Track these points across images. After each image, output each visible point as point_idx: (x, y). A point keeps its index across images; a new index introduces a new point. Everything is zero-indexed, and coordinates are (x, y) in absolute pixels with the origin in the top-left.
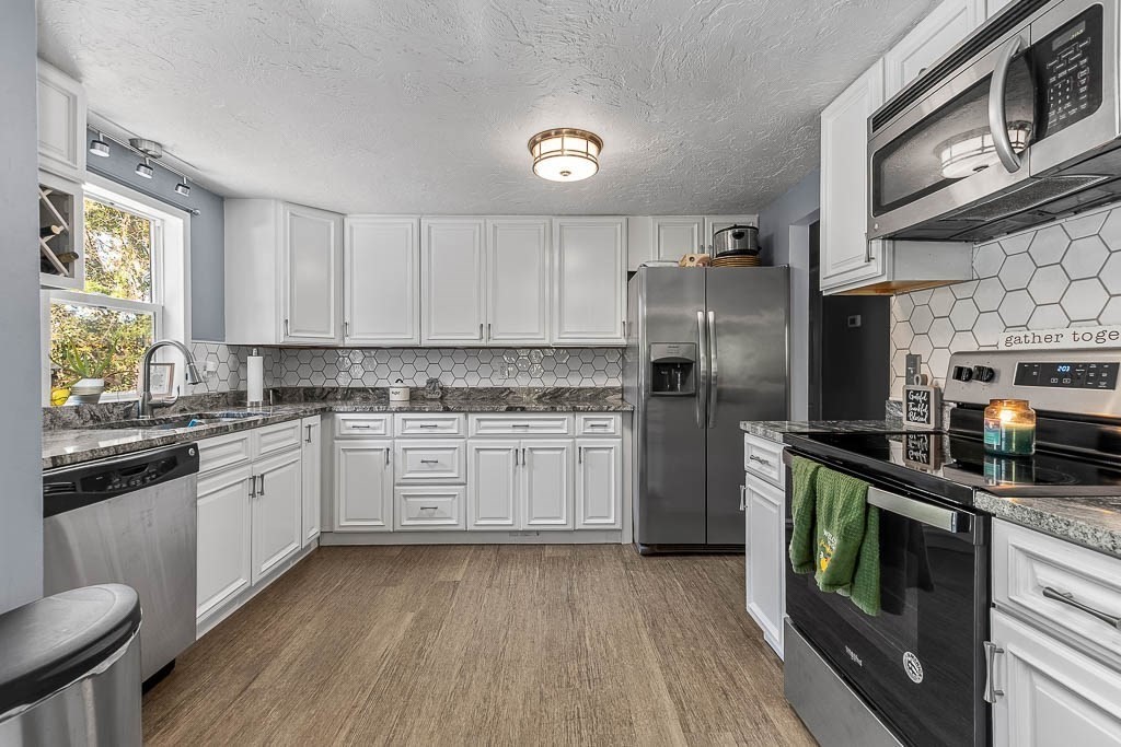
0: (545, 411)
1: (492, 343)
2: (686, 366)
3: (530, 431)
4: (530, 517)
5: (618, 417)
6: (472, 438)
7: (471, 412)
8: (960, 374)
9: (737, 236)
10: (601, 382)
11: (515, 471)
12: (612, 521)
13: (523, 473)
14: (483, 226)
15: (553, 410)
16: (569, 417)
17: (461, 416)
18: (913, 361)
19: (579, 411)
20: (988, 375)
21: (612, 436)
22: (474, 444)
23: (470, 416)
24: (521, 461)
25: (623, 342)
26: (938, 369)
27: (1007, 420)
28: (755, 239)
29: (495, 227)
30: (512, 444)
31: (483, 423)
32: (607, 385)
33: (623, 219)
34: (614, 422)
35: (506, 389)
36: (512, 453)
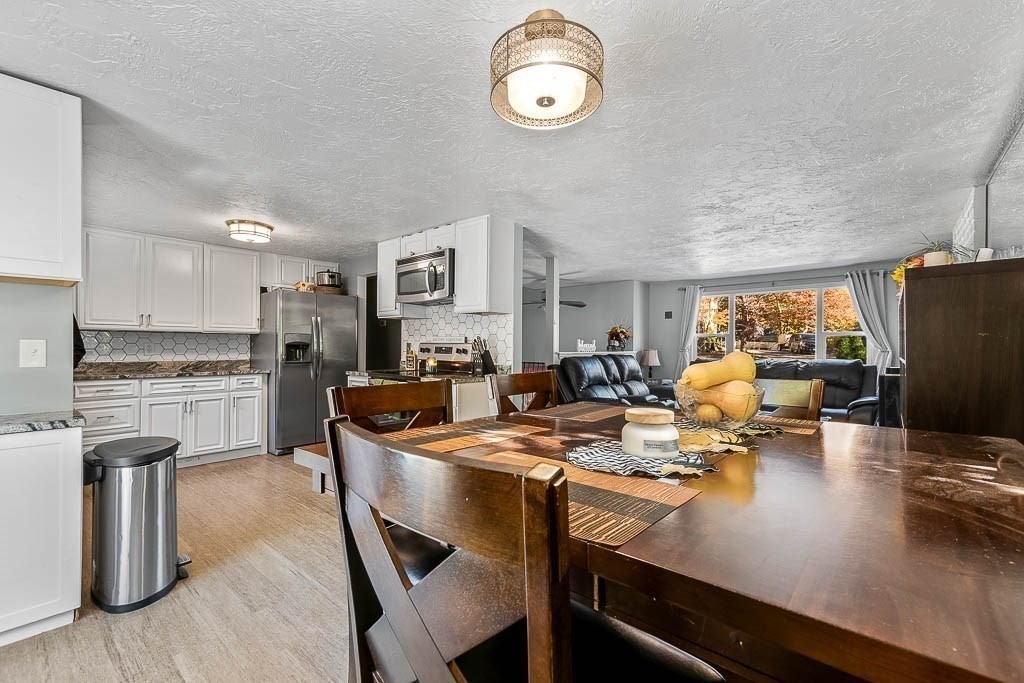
0: (209, 376)
1: (150, 328)
2: (304, 347)
3: (196, 389)
4: (196, 447)
5: (260, 377)
6: (145, 397)
7: (145, 378)
8: (422, 350)
9: (331, 277)
10: (234, 357)
11: (183, 418)
12: (256, 440)
13: (190, 419)
14: (142, 241)
15: (215, 374)
16: (227, 378)
17: (137, 381)
18: (409, 345)
19: (234, 374)
20: (428, 350)
21: (256, 389)
22: (146, 402)
23: (144, 381)
24: (188, 411)
25: (257, 331)
26: (415, 349)
27: (431, 363)
28: (340, 278)
29: (154, 244)
30: (181, 399)
31: (155, 386)
32: (239, 359)
33: (258, 254)
34: (258, 380)
35: (152, 363)
36: (180, 405)
